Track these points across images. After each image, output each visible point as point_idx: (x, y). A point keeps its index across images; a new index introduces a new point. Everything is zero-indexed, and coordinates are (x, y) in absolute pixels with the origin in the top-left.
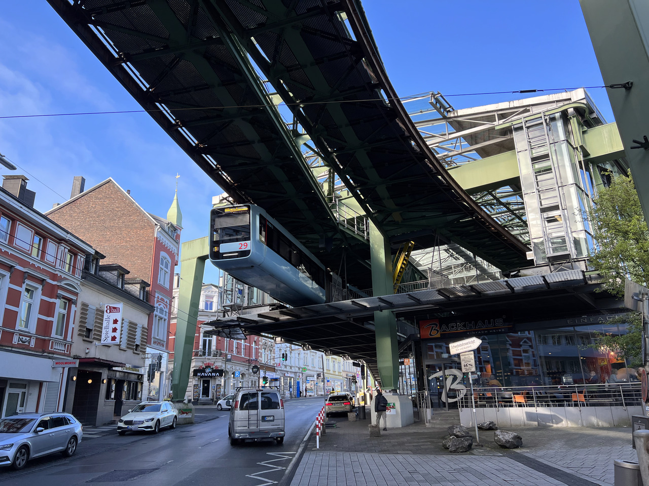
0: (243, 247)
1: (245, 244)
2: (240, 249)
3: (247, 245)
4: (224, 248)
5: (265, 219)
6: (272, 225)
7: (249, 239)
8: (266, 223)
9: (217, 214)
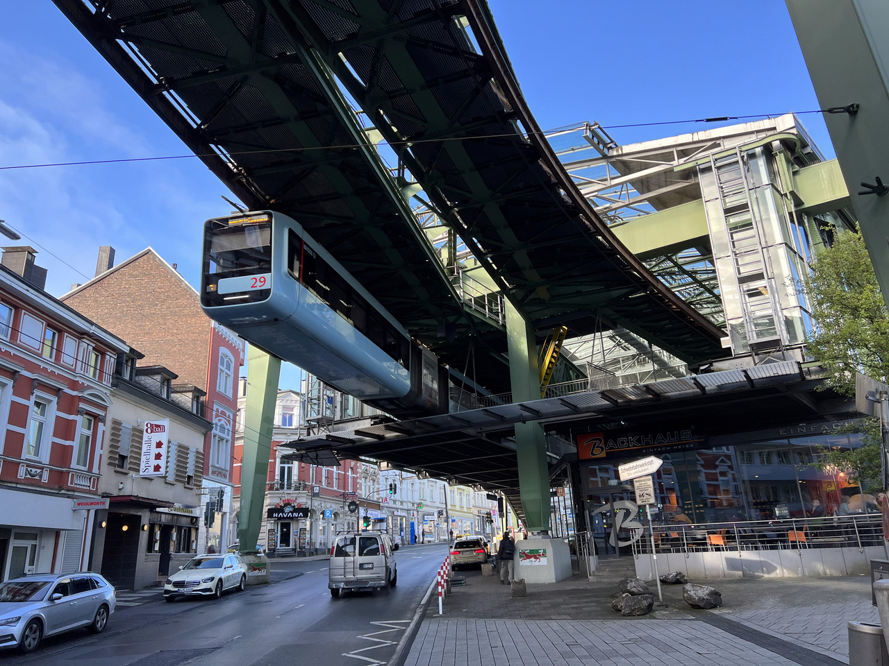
0: (258, 284)
1: (262, 280)
2: (252, 287)
3: (265, 281)
4: (226, 286)
5: (300, 240)
6: (313, 251)
7: (269, 270)
8: (301, 246)
9: (214, 229)
